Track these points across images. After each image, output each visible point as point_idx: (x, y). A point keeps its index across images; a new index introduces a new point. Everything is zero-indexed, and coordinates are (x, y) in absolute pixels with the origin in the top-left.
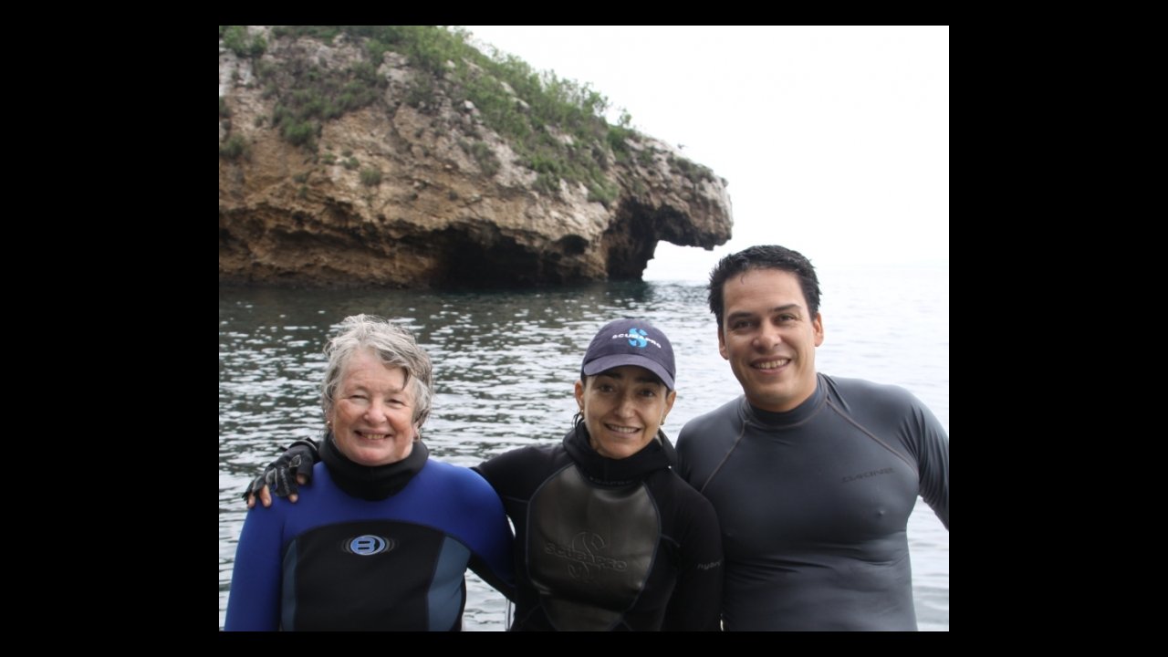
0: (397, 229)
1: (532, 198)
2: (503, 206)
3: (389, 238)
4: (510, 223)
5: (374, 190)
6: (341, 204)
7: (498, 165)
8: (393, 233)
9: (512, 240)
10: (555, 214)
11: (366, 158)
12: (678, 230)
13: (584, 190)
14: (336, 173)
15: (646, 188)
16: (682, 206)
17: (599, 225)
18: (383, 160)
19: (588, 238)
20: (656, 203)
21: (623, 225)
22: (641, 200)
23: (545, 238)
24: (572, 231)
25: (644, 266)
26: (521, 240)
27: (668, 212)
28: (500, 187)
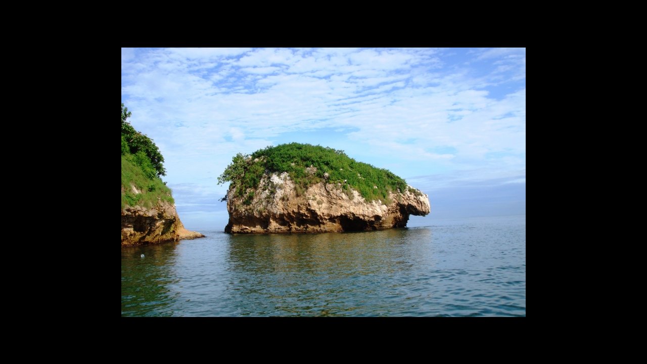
0: (327, 216)
1: (364, 205)
2: (356, 208)
3: (325, 219)
4: (358, 213)
5: (320, 206)
6: (312, 210)
7: (353, 196)
8: (326, 217)
9: (359, 217)
10: (370, 209)
11: (319, 197)
12: (414, 211)
13: (380, 202)
14: (310, 202)
15: (403, 199)
16: (415, 204)
17: (385, 211)
18: (323, 198)
19: (381, 216)
20: (406, 204)
21: (397, 211)
22: (402, 203)
23: (368, 216)
24: (376, 214)
25: (407, 222)
26: (361, 217)
27: (410, 206)
28: (354, 203)
